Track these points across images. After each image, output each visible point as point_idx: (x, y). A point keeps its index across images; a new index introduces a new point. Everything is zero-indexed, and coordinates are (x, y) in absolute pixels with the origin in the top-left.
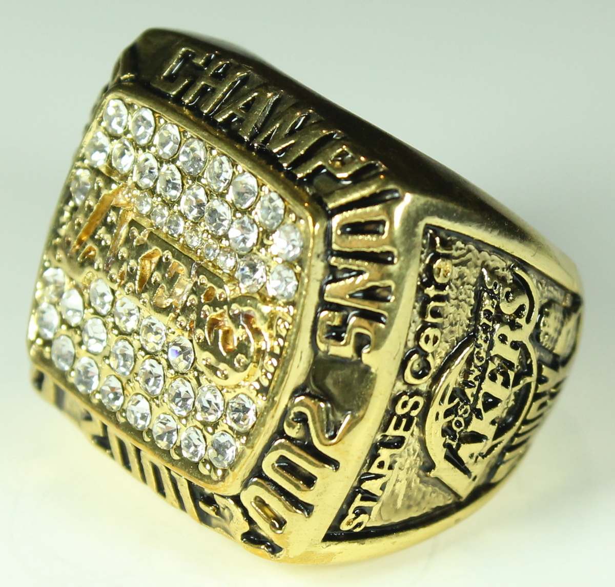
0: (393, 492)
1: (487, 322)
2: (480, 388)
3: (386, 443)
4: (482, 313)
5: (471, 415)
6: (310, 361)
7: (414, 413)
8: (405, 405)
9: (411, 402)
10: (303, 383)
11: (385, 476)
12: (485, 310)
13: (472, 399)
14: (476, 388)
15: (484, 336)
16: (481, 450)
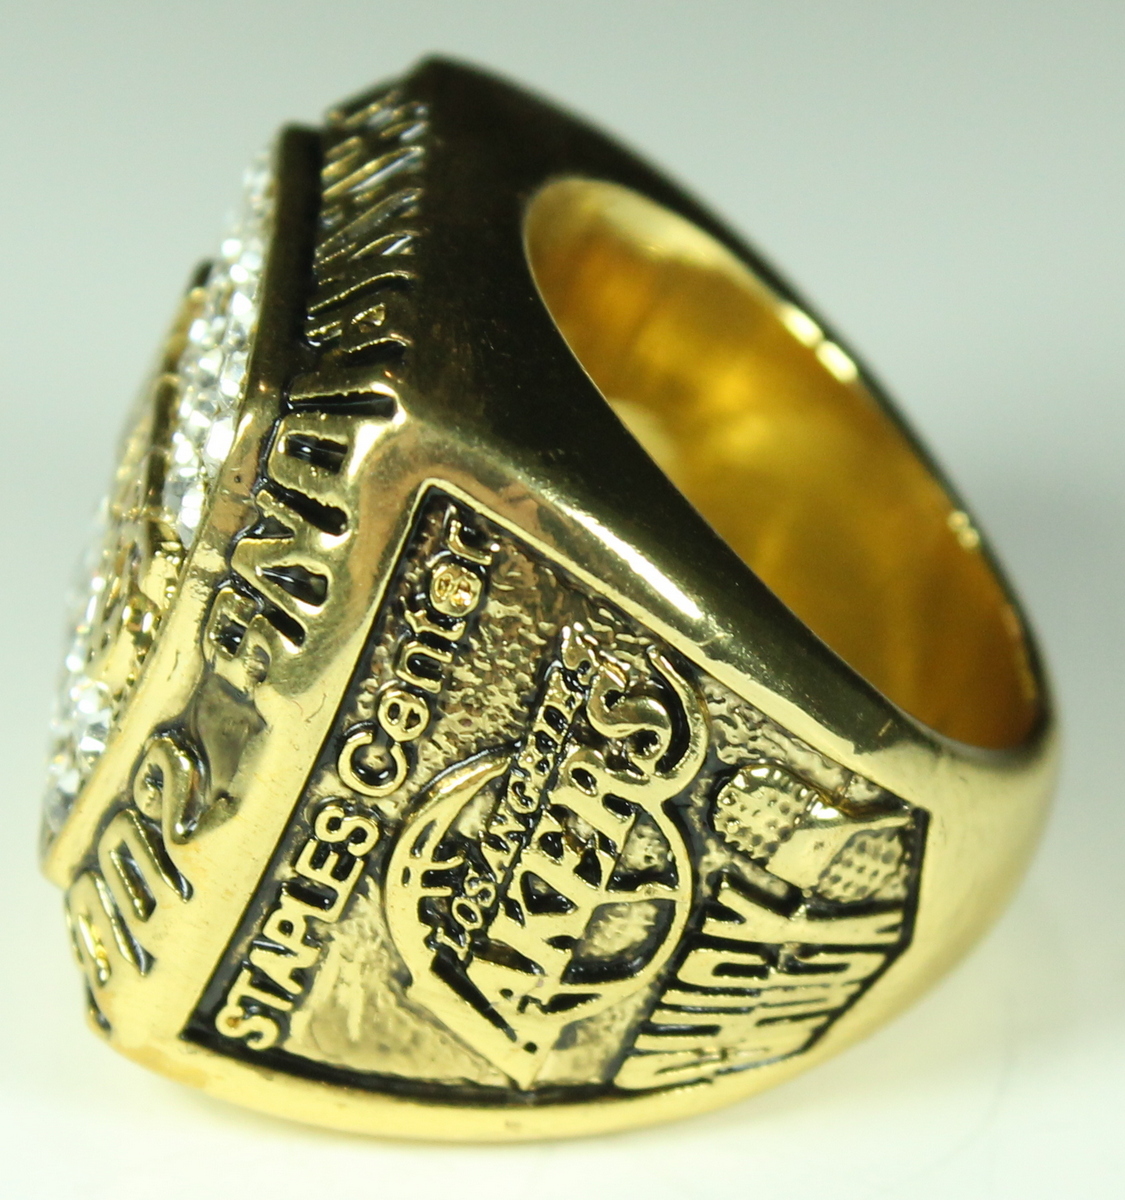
0: (334, 1001)
1: (551, 732)
2: (517, 859)
3: (303, 889)
4: (541, 710)
5: (495, 905)
6: (194, 678)
7: (356, 850)
8: (334, 824)
9: (349, 824)
10: (179, 716)
11: (295, 954)
12: (549, 708)
13: (500, 876)
14: (511, 855)
15: (538, 757)
16: (529, 991)
